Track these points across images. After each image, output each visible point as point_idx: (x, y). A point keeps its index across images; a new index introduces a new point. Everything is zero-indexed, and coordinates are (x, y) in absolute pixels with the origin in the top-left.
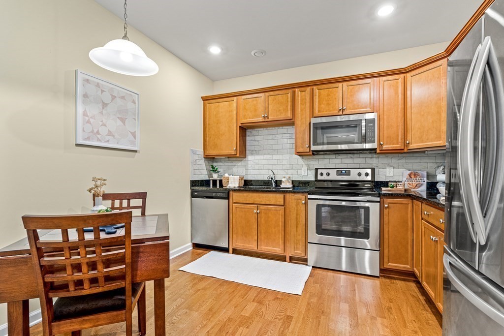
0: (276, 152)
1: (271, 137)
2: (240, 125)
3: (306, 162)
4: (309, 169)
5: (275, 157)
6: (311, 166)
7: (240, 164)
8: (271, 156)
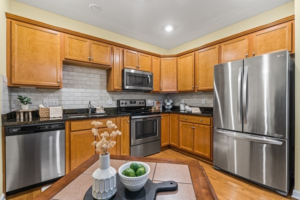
0: (90, 87)
1: (85, 75)
2: (64, 60)
3: (111, 96)
4: (113, 100)
5: (88, 90)
6: (114, 98)
7: (52, 95)
8: (85, 90)
